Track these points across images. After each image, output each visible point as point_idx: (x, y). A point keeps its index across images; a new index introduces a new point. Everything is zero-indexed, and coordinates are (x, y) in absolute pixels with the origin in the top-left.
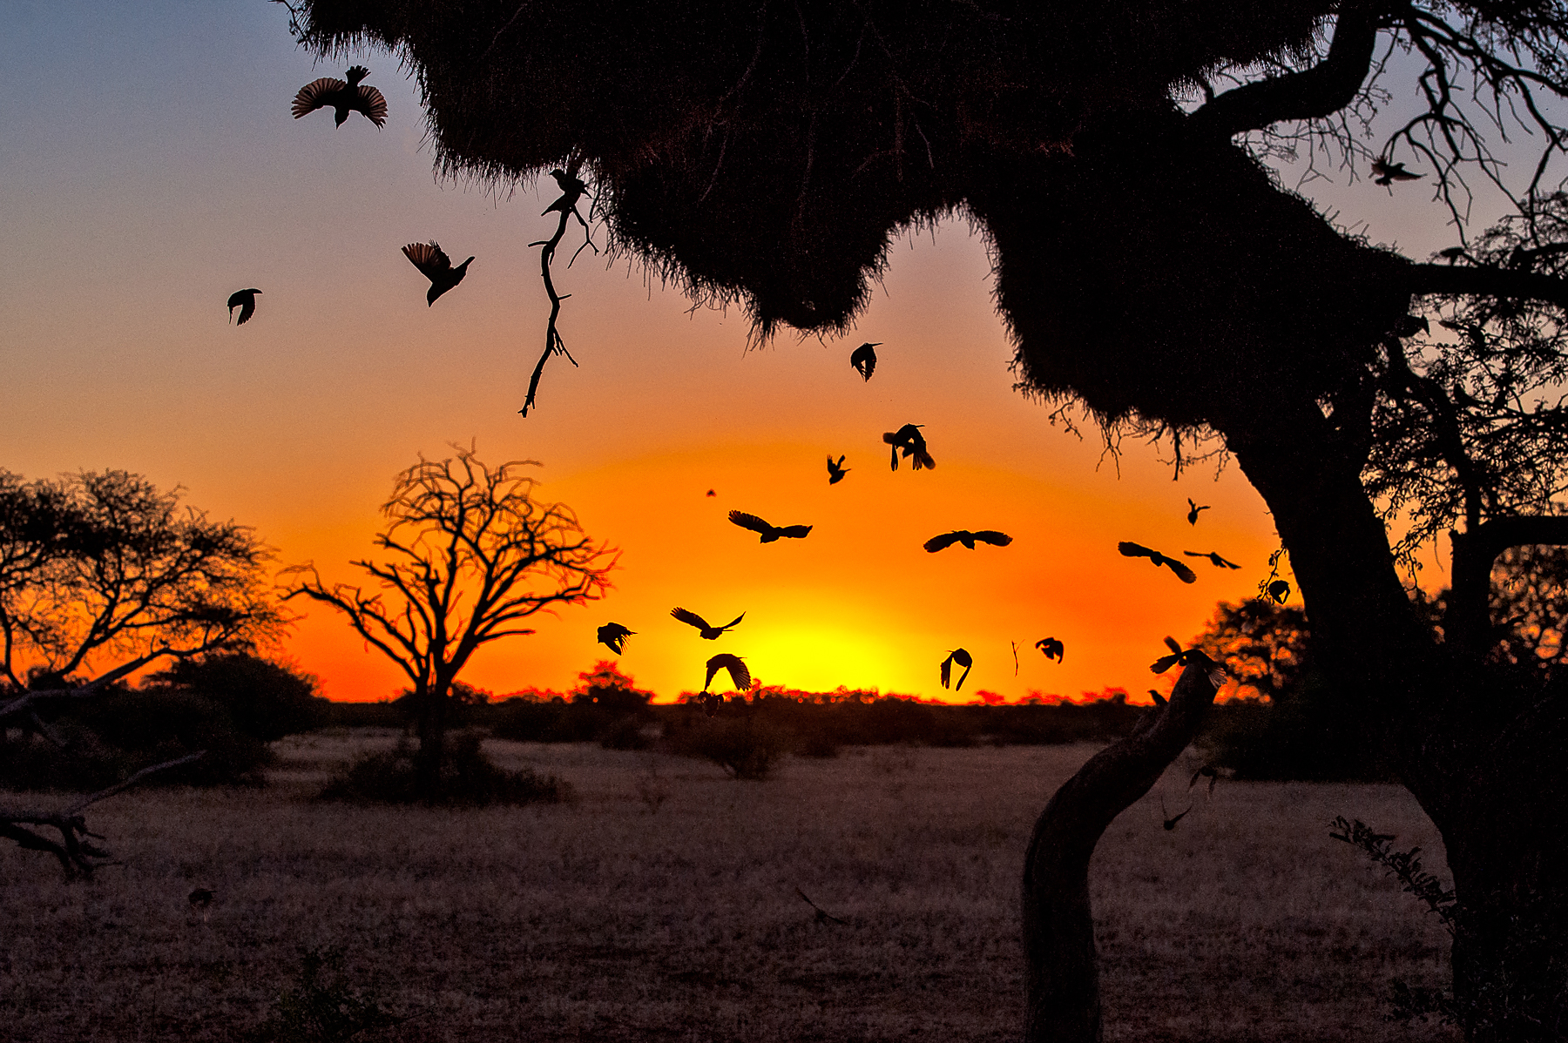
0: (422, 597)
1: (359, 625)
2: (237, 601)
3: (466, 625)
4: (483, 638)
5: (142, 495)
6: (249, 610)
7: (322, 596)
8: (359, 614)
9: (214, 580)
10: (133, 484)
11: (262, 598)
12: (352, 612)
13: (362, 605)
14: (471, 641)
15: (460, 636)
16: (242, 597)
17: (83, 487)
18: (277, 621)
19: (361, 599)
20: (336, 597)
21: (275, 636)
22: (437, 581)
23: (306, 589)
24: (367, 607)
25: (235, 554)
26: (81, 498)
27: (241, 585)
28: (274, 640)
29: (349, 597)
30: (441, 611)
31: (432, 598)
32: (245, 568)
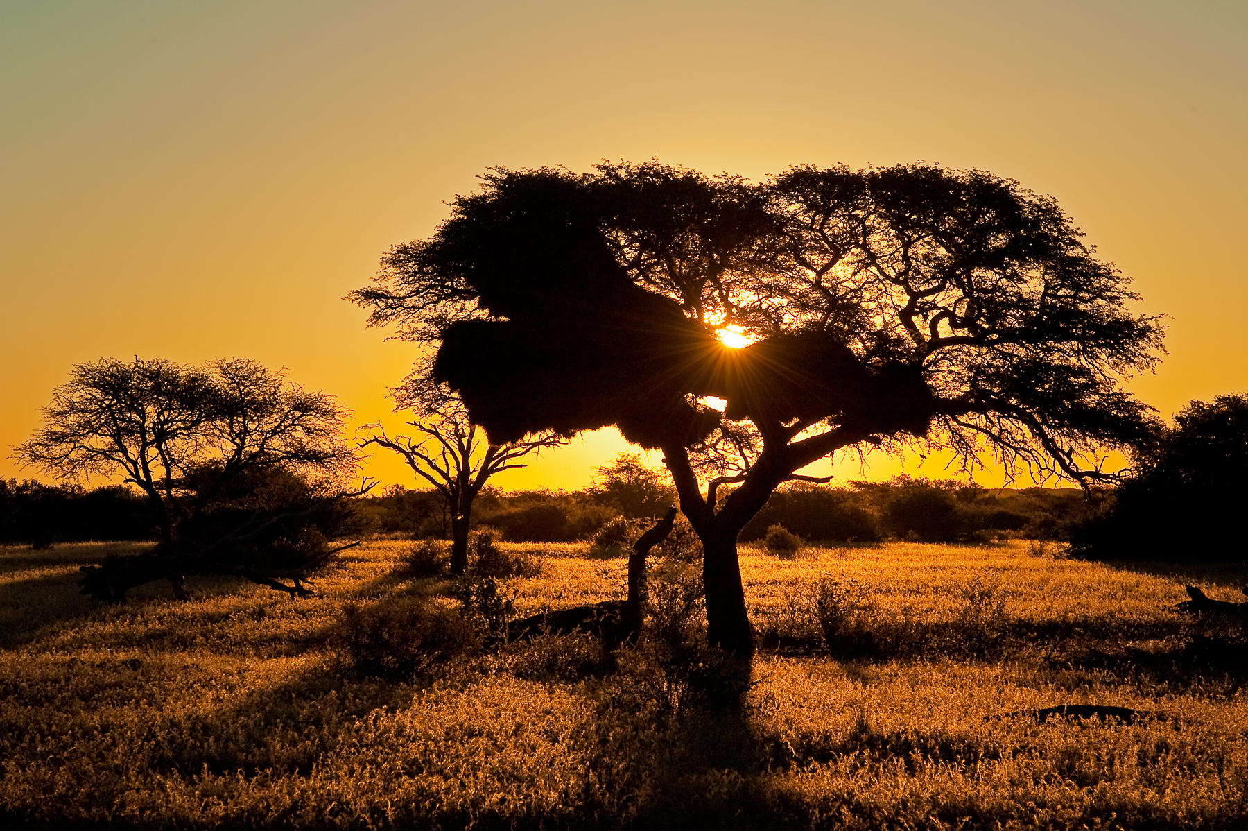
0: (453, 444)
1: (412, 462)
2: (325, 446)
3: (482, 462)
4: (493, 470)
5: (259, 375)
6: (333, 451)
7: (387, 444)
8: (411, 455)
9: (309, 431)
10: (252, 367)
11: (342, 443)
12: (406, 454)
13: (412, 449)
14: (485, 472)
15: (478, 469)
16: (328, 443)
17: (218, 370)
18: (353, 458)
19: (412, 445)
20: (397, 444)
21: (352, 469)
22: (463, 436)
23: (376, 440)
24: (416, 450)
25: (325, 413)
26: (217, 379)
27: (328, 434)
28: (352, 471)
29: (404, 444)
30: (466, 453)
31: (460, 445)
32: (331, 424)
